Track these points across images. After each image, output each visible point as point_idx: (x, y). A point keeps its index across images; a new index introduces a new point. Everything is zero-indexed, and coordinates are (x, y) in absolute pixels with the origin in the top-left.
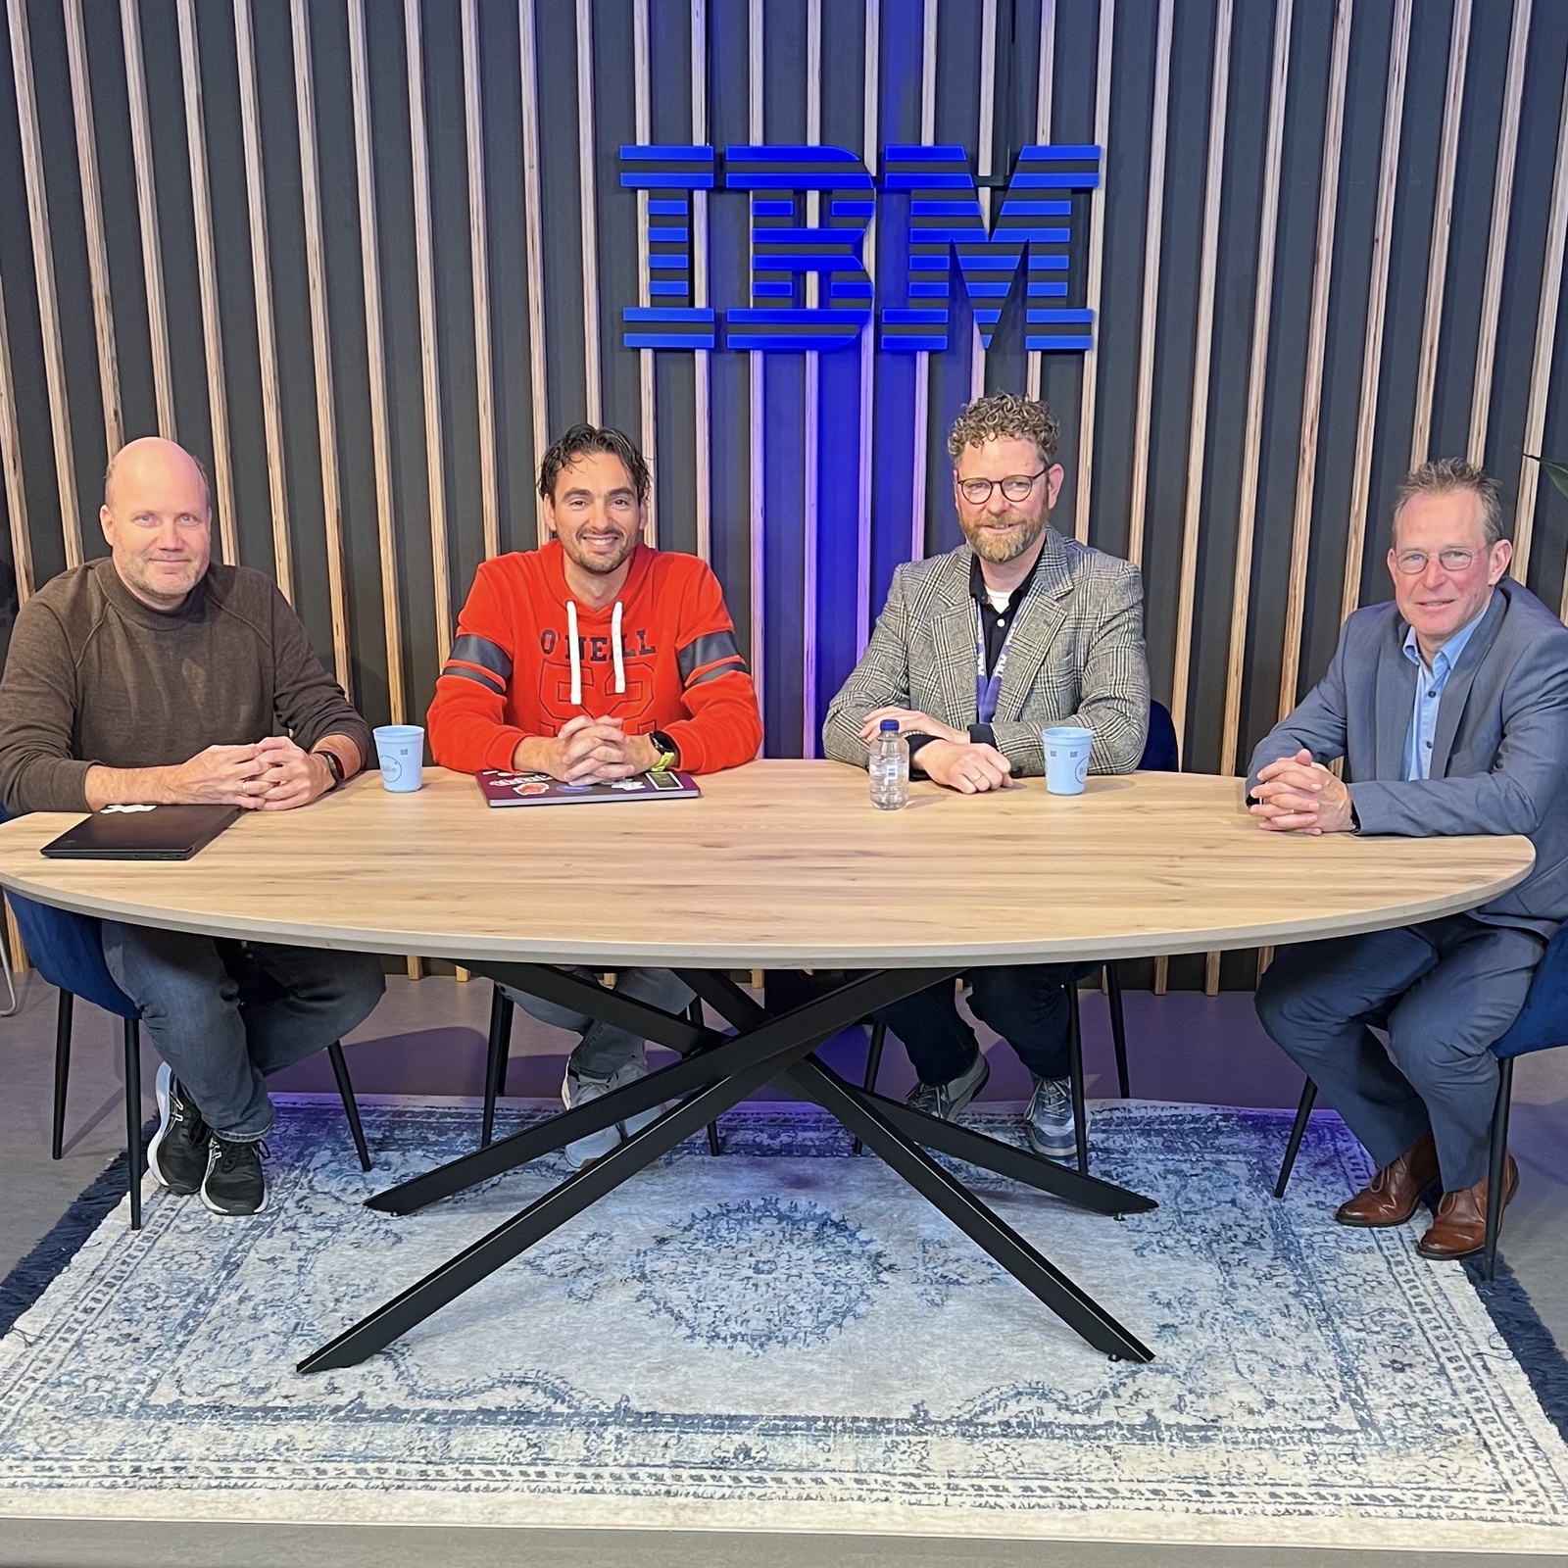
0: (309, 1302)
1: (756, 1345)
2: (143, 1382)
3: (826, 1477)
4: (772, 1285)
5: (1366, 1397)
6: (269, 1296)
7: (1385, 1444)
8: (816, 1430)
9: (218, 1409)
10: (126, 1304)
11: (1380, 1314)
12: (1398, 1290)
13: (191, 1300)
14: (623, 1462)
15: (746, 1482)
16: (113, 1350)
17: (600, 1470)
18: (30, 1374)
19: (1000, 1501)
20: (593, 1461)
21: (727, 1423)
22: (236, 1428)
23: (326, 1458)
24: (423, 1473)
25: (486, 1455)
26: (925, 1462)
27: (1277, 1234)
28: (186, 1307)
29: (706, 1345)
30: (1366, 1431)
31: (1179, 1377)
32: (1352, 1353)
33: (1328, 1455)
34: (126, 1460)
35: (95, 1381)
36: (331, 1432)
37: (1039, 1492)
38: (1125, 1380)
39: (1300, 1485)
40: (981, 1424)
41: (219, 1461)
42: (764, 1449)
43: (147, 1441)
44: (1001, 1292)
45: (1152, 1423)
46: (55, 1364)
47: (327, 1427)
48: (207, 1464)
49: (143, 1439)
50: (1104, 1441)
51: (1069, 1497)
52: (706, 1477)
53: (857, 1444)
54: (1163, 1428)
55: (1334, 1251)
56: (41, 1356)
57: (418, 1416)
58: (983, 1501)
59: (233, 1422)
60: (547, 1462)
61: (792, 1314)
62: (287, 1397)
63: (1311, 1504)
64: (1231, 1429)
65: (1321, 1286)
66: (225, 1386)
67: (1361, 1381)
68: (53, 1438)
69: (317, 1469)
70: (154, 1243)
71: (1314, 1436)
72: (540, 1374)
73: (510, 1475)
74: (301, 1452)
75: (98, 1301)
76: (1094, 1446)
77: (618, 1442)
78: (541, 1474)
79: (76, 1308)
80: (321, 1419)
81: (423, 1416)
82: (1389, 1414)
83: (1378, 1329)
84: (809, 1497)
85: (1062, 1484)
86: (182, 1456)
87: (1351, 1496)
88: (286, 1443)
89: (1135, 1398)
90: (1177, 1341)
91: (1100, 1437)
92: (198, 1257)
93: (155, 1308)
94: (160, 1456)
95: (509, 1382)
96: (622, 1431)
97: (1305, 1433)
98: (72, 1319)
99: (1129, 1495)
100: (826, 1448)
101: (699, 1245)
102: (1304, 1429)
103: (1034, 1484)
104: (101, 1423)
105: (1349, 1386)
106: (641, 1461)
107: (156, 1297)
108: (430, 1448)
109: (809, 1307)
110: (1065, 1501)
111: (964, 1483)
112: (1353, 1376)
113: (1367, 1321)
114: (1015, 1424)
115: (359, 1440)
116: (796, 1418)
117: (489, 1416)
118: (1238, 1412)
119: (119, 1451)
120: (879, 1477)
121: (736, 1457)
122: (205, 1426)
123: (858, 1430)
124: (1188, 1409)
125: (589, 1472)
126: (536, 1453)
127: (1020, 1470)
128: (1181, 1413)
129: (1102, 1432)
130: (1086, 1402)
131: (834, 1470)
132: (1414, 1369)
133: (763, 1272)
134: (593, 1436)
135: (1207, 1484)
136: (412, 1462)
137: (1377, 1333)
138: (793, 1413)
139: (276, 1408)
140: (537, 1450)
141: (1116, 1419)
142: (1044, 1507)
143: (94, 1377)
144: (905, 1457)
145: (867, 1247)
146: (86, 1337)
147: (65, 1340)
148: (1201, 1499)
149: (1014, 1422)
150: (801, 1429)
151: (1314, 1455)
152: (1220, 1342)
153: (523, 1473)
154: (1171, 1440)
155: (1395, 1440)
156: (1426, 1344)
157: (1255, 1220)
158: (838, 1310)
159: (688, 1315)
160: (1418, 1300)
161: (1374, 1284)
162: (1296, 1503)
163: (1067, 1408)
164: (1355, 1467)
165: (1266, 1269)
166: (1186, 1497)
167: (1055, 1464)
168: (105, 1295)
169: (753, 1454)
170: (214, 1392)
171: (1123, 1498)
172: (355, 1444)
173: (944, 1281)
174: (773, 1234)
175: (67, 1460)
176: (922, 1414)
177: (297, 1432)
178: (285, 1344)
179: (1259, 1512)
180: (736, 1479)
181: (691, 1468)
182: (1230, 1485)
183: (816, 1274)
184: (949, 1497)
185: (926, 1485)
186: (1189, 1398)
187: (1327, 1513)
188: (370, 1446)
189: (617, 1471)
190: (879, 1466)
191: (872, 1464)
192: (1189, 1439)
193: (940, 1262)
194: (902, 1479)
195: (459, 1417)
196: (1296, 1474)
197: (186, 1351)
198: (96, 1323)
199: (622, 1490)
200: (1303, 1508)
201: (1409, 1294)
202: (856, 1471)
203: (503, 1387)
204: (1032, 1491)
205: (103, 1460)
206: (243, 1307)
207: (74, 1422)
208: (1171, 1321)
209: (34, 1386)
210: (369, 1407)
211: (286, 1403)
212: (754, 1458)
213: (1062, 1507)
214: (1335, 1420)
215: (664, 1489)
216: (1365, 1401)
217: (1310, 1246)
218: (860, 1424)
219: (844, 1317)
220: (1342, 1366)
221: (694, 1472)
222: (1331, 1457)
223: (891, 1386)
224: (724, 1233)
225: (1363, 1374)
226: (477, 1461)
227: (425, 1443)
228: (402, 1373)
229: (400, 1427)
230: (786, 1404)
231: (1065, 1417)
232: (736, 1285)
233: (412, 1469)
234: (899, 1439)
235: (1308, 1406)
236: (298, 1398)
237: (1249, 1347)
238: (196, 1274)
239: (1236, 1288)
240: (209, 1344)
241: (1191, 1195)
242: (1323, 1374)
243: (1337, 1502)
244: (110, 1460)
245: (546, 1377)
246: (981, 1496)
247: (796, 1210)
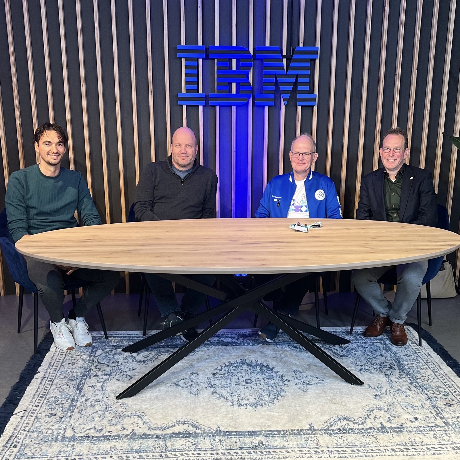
0: (108, 400)
1: (254, 407)
2: (61, 429)
3: (289, 450)
4: (252, 387)
5: (443, 415)
6: (95, 398)
7: (454, 430)
8: (281, 434)
9: (88, 437)
10: (49, 403)
11: (437, 388)
12: (439, 380)
13: (70, 401)
14: (224, 448)
15: (265, 453)
16: (48, 419)
17: (218, 452)
18: (22, 429)
19: (346, 455)
20: (214, 449)
21: (253, 433)
22: (96, 443)
23: (128, 452)
24: (161, 455)
25: (180, 448)
26: (318, 443)
27: (397, 364)
28: (69, 403)
29: (238, 408)
30: (447, 426)
31: (386, 411)
32: (434, 401)
33: (439, 434)
34: (62, 456)
35: (45, 430)
36: (127, 443)
37: (357, 452)
38: (370, 413)
39: (434, 445)
40: (332, 430)
41: (93, 455)
42: (267, 442)
43: (68, 449)
44: (323, 386)
45: (383, 427)
46: (30, 425)
47: (125, 442)
48: (89, 456)
49: (66, 449)
50: (371, 434)
51: (367, 453)
52: (252, 452)
53: (296, 438)
54: (387, 428)
55: (416, 369)
56: (25, 422)
57: (153, 436)
58: (341, 455)
59: (94, 442)
60: (200, 450)
61: (262, 396)
62: (109, 432)
63: (440, 451)
64: (407, 428)
65: (417, 380)
66: (89, 429)
67: (440, 410)
68: (36, 450)
69: (126, 456)
70: (53, 383)
71: (433, 428)
72: (189, 420)
73: (189, 455)
74: (119, 450)
75: (40, 403)
76: (368, 435)
77: (220, 442)
78: (199, 454)
79: (33, 406)
80: (123, 439)
81: (155, 436)
82: (452, 420)
83: (438, 393)
84: (286, 458)
85: (364, 449)
86: (81, 454)
87: (451, 447)
88: (113, 448)
89: (375, 419)
90: (381, 400)
91: (369, 433)
92: (68, 387)
93: (58, 404)
94: (74, 455)
95: (180, 423)
96: (221, 438)
97: (430, 428)
98: (32, 409)
99: (385, 451)
100: (287, 440)
101: (226, 375)
102: (429, 426)
103: (355, 449)
104: (51, 444)
105: (437, 412)
106: (230, 448)
107: (58, 401)
108: (161, 447)
109: (266, 394)
110: (367, 454)
111: (333, 450)
112: (437, 408)
113: (434, 391)
114: (342, 429)
115: (137, 445)
116: (274, 431)
117: (177, 435)
118: (408, 422)
119: (59, 454)
120: (306, 449)
121: (259, 445)
122: (85, 443)
123: (295, 434)
124: (392, 422)
125: (214, 452)
126: (195, 447)
127: (348, 444)
128: (391, 423)
129: (369, 431)
130: (361, 421)
131: (291, 448)
132: (454, 405)
133: (248, 383)
134: (212, 440)
135: (407, 446)
136: (156, 452)
137: (439, 394)
138: (272, 429)
139: (107, 436)
140: (195, 446)
141: (372, 426)
142: (360, 457)
143: (45, 429)
144: (312, 442)
145: (278, 374)
146: (38, 415)
147: (32, 416)
148: (407, 451)
149: (341, 429)
150: (276, 434)
151: (435, 435)
152: (394, 400)
153: (193, 454)
154: (391, 432)
155: (457, 428)
156: (454, 397)
157: (390, 360)
158: (276, 394)
159: (229, 398)
160: (446, 383)
161: (432, 379)
162: (436, 451)
163: (356, 423)
164: (448, 438)
165: (399, 376)
166: (402, 451)
167: (358, 442)
168: (41, 400)
169: (264, 444)
170: (85, 431)
171: (383, 452)
172: (136, 447)
173: (305, 384)
174: (247, 371)
175: (43, 457)
176: (312, 427)
177: (117, 444)
178: (104, 414)
179: (426, 454)
180: (261, 452)
181: (246, 449)
182: (414, 446)
183: (265, 383)
184: (330, 455)
185: (322, 451)
186: (392, 418)
187: (446, 453)
188: (141, 447)
189: (223, 451)
190: (305, 446)
191: (302, 445)
192: (396, 431)
193: (301, 377)
194: (313, 449)
195: (167, 436)
196: (432, 441)
197: (72, 418)
198: (41, 411)
199: (227, 458)
200: (438, 452)
201: (443, 381)
202: (298, 448)
203: (178, 425)
204: (355, 451)
205: (54, 457)
206: (87, 402)
207: (42, 444)
208: (377, 394)
209: (25, 433)
210: (137, 434)
211: (109, 434)
212: (265, 445)
213: (366, 456)
214: (437, 423)
215: (240, 457)
216: (443, 416)
217: (409, 368)
218: (294, 432)
219: (278, 397)
220: (433, 405)
221: (247, 451)
222: (440, 435)
223: (300, 419)
224: (232, 371)
225: (440, 408)
226: (177, 451)
227: (159, 446)
228: (144, 422)
229: (149, 440)
230: (269, 426)
231: (356, 426)
232: (242, 388)
233: (157, 454)
234: (308, 436)
235: (427, 419)
236: (113, 432)
237: (403, 401)
238: (69, 392)
239: (392, 382)
240: (79, 415)
241: (368, 353)
242: (428, 408)
243: (447, 450)
244: (57, 457)
245: (191, 421)
246: (340, 454)
247: (252, 363)
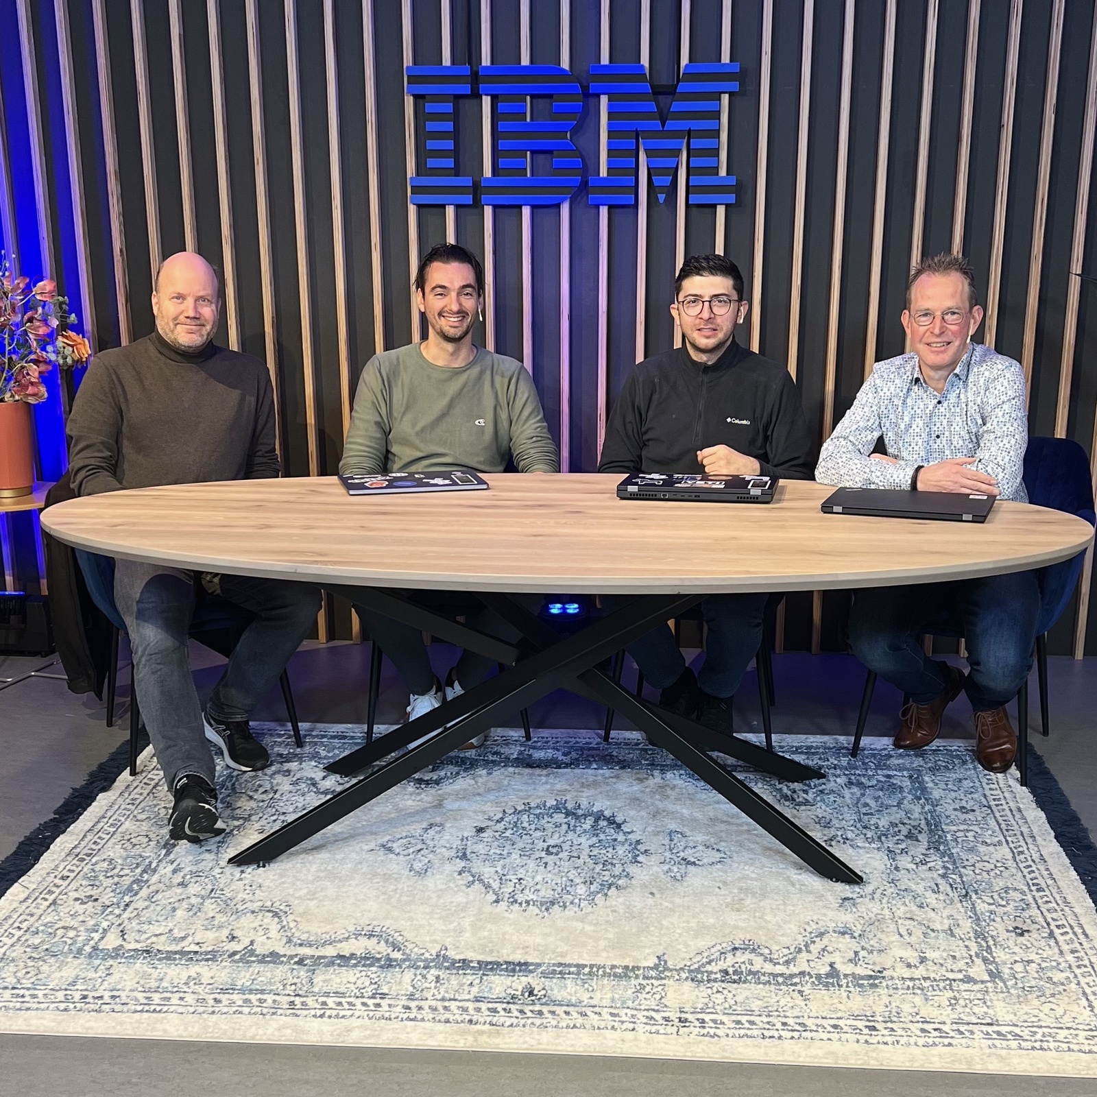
0: (222, 873)
1: (543, 908)
2: (97, 931)
3: (588, 1011)
4: (558, 863)
5: (994, 955)
6: (194, 868)
7: (1009, 992)
8: (584, 974)
9: (148, 952)
10: (93, 874)
11: (1006, 892)
12: (1020, 874)
13: (139, 871)
14: (439, 997)
15: (529, 1014)
16: (79, 908)
17: (422, 1003)
18: (16, 925)
19: (718, 1032)
20: (417, 996)
21: (518, 968)
22: (159, 967)
23: (224, 991)
24: (292, 1003)
25: (339, 990)
26: (663, 1001)
27: (931, 831)
28: (134, 876)
29: (506, 908)
30: (994, 982)
31: (855, 938)
32: (985, 921)
33: (966, 999)
34: (77, 990)
35: (62, 930)
36: (228, 970)
37: (747, 1025)
38: (815, 939)
39: (944, 1023)
40: (707, 972)
41: (144, 991)
42: (544, 989)
43: (94, 975)
44: (726, 872)
45: (833, 972)
46: (36, 917)
47: (225, 967)
48: (135, 994)
49: (91, 974)
50: (799, 987)
51: (768, 1029)
52: (499, 1009)
53: (614, 986)
54: (842, 977)
55: (972, 844)
56: (27, 911)
57: (292, 959)
58: (705, 1031)
59: (157, 962)
60: (383, 996)
61: (571, 886)
62: (198, 944)
63: (952, 1037)
64: (892, 978)
65: (962, 870)
66: (156, 935)
67: (991, 943)
68: (28, 973)
69: (215, 999)
70: (117, 829)
71: (954, 984)
72: (384, 929)
73: (354, 1005)
74: (205, 985)
75: (73, 871)
76: (791, 990)
77: (437, 982)
78: (378, 1005)
79: (55, 877)
80: (222, 961)
81: (296, 959)
82: (1012, 968)
83: (1004, 903)
84: (575, 1026)
85: (766, 1020)
86: (118, 987)
87: (982, 1032)
88: (194, 979)
89: (822, 953)
90: (854, 910)
91: (795, 984)
92: (147, 839)
93: (111, 876)
94: (103, 987)
95: (361, 934)
96: (440, 973)
97: (948, 982)
98: (52, 884)
99: (815, 1028)
100: (591, 989)
101: (508, 834)
102: (948, 979)
103: (744, 1019)
104: (63, 961)
105: (981, 946)
106: (452, 997)
107: (114, 868)
108: (299, 985)
109: (583, 880)
110: (767, 1033)
111: (690, 1017)
112: (984, 939)
113: (996, 896)
114: (731, 972)
115: (248, 977)
116: (570, 965)
117: (344, 960)
118: (899, 965)
119: (74, 983)
120: (628, 1011)
121: (522, 995)
122: (138, 965)
123: (615, 975)
124: (861, 962)
125: (413, 1004)
126: (375, 989)
127: (734, 1007)
128: (856, 965)
129: (796, 980)
130: (785, 956)
131: (595, 1006)
132: (1030, 934)
133: (552, 854)
134: (419, 977)
135: (874, 1021)
136: (285, 995)
137: (1004, 906)
138: (567, 960)
139: (190, 952)
140: (376, 986)
141: (808, 970)
142: (751, 1037)
143: (63, 928)
144: (648, 996)
145: (630, 836)
146: (61, 897)
147: (46, 900)
148: (870, 1033)
149: (731, 970)
150: (573, 973)
151: (955, 998)
152: (886, 912)
153: (364, 1004)
154: (847, 986)
155: (1016, 989)
156: (1040, 915)
157: (915, 820)
158: (605, 883)
159: (496, 885)
160: (1034, 881)
161: (1002, 869)
162: (941, 1037)
163: (771, 960)
164: (985, 1009)
165: (921, 857)
166: (858, 1031)
167: (760, 1003)
168: (77, 867)
169: (535, 992)
170: (147, 939)
171: (811, 1031)
172: (244, 980)
173: (684, 863)
174: (561, 826)
175: (35, 989)
176: (662, 963)
177: (205, 971)
178: (202, 904)
179: (912, 1043)
180: (522, 1012)
181: (488, 1002)
182: (892, 1022)
183: (590, 856)
184: (681, 1029)
185: (664, 1018)
186: (862, 953)
187: (964, 1045)
188: (255, 982)
189: (434, 1003)
190: (630, 1004)
191: (624, 1002)
192: (861, 986)
193: (681, 848)
194: (646, 1013)
195: (322, 961)
196: (941, 1014)
197: (130, 909)
198: (70, 888)
199: (437, 1019)
200: (946, 1041)
201: (1028, 877)
202: (612, 1007)
203: (356, 938)
204: (742, 1024)
205: (61, 989)
206: (175, 876)
207: (44, 961)
208: (850, 896)
209: (18, 933)
210: (257, 952)
211: (196, 948)
212: (536, 995)
213: (764, 1037)
214: (972, 972)
215: (468, 1018)
216: (994, 958)
217: (956, 840)
218: (617, 970)
219: (609, 888)
220: (976, 931)
221: (490, 1005)
222: (968, 1002)
223: (641, 941)
224: (525, 825)
225: (992, 937)
226: (331, 995)
227: (295, 980)
228: (284, 927)
229: (278, 968)
230: (562, 955)
231: (769, 968)
232: (532, 865)
233: (284, 1000)
234: (645, 982)
235: (950, 961)
236: (206, 945)
237: (908, 916)
238: (144, 852)
239: (898, 871)
240: (147, 903)
241: (868, 801)
242: (963, 936)
243: (971, 1036)
244: (66, 990)
245: (388, 931)
246: (704, 1027)
247: (579, 808)
